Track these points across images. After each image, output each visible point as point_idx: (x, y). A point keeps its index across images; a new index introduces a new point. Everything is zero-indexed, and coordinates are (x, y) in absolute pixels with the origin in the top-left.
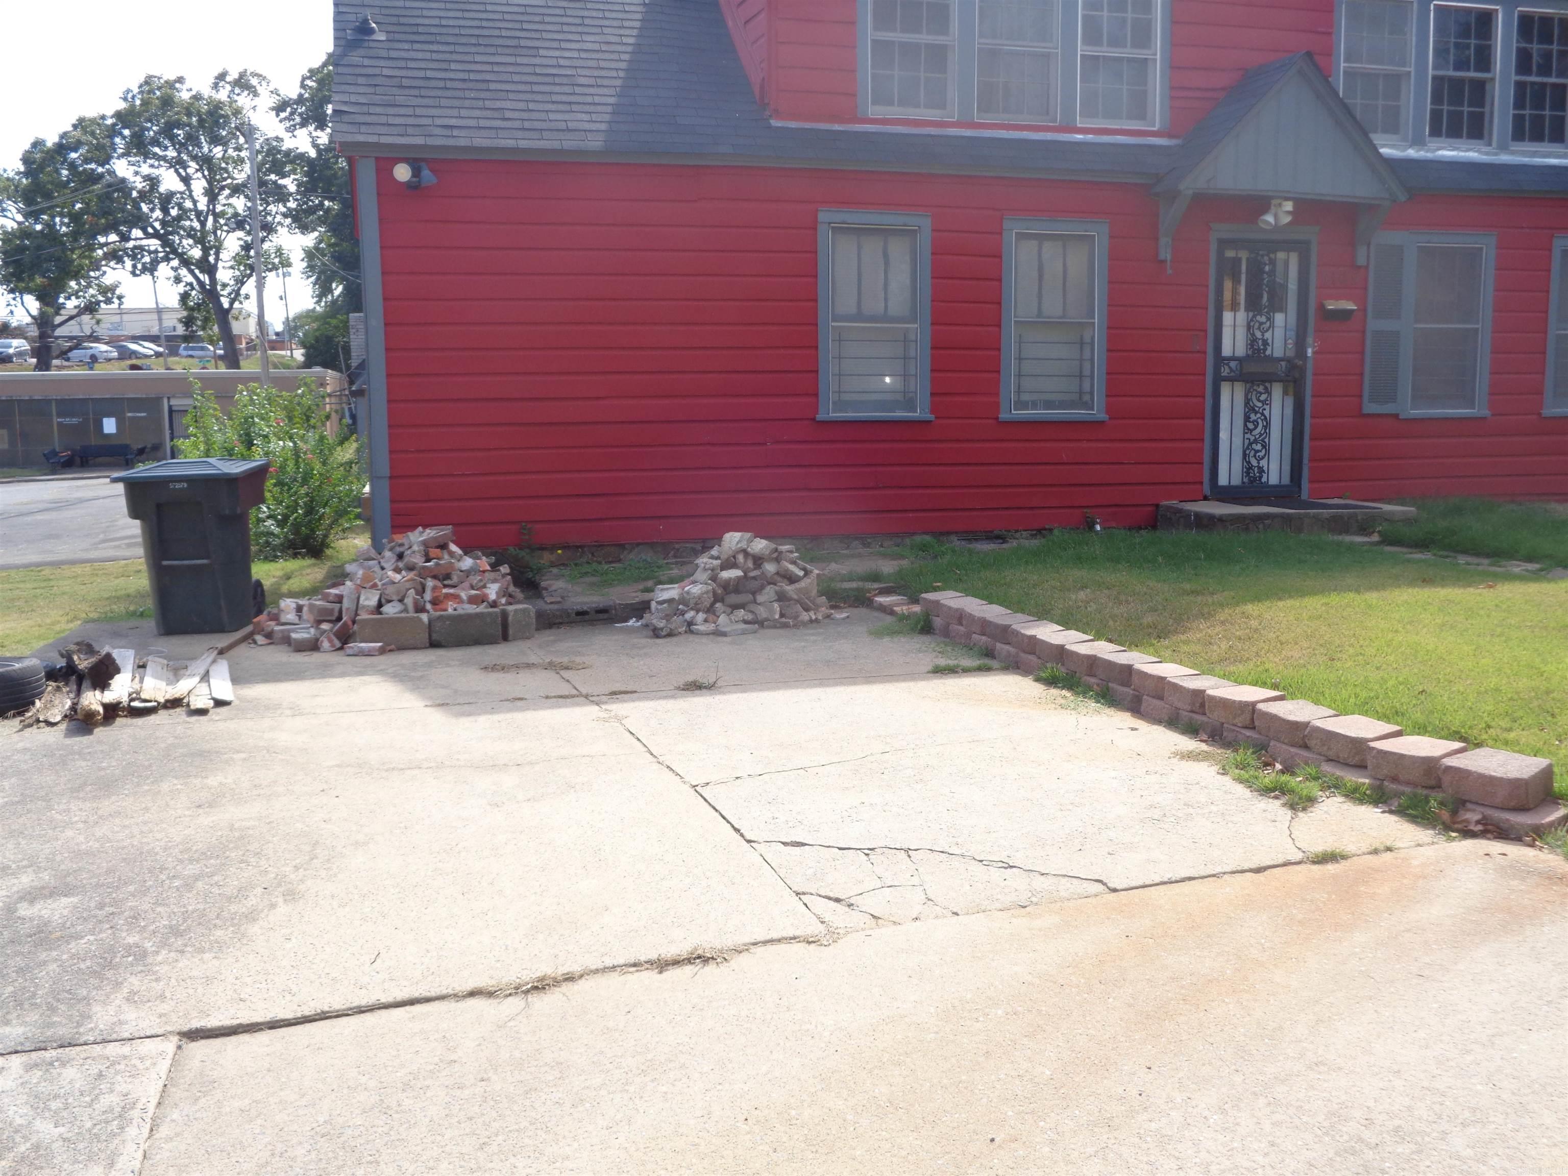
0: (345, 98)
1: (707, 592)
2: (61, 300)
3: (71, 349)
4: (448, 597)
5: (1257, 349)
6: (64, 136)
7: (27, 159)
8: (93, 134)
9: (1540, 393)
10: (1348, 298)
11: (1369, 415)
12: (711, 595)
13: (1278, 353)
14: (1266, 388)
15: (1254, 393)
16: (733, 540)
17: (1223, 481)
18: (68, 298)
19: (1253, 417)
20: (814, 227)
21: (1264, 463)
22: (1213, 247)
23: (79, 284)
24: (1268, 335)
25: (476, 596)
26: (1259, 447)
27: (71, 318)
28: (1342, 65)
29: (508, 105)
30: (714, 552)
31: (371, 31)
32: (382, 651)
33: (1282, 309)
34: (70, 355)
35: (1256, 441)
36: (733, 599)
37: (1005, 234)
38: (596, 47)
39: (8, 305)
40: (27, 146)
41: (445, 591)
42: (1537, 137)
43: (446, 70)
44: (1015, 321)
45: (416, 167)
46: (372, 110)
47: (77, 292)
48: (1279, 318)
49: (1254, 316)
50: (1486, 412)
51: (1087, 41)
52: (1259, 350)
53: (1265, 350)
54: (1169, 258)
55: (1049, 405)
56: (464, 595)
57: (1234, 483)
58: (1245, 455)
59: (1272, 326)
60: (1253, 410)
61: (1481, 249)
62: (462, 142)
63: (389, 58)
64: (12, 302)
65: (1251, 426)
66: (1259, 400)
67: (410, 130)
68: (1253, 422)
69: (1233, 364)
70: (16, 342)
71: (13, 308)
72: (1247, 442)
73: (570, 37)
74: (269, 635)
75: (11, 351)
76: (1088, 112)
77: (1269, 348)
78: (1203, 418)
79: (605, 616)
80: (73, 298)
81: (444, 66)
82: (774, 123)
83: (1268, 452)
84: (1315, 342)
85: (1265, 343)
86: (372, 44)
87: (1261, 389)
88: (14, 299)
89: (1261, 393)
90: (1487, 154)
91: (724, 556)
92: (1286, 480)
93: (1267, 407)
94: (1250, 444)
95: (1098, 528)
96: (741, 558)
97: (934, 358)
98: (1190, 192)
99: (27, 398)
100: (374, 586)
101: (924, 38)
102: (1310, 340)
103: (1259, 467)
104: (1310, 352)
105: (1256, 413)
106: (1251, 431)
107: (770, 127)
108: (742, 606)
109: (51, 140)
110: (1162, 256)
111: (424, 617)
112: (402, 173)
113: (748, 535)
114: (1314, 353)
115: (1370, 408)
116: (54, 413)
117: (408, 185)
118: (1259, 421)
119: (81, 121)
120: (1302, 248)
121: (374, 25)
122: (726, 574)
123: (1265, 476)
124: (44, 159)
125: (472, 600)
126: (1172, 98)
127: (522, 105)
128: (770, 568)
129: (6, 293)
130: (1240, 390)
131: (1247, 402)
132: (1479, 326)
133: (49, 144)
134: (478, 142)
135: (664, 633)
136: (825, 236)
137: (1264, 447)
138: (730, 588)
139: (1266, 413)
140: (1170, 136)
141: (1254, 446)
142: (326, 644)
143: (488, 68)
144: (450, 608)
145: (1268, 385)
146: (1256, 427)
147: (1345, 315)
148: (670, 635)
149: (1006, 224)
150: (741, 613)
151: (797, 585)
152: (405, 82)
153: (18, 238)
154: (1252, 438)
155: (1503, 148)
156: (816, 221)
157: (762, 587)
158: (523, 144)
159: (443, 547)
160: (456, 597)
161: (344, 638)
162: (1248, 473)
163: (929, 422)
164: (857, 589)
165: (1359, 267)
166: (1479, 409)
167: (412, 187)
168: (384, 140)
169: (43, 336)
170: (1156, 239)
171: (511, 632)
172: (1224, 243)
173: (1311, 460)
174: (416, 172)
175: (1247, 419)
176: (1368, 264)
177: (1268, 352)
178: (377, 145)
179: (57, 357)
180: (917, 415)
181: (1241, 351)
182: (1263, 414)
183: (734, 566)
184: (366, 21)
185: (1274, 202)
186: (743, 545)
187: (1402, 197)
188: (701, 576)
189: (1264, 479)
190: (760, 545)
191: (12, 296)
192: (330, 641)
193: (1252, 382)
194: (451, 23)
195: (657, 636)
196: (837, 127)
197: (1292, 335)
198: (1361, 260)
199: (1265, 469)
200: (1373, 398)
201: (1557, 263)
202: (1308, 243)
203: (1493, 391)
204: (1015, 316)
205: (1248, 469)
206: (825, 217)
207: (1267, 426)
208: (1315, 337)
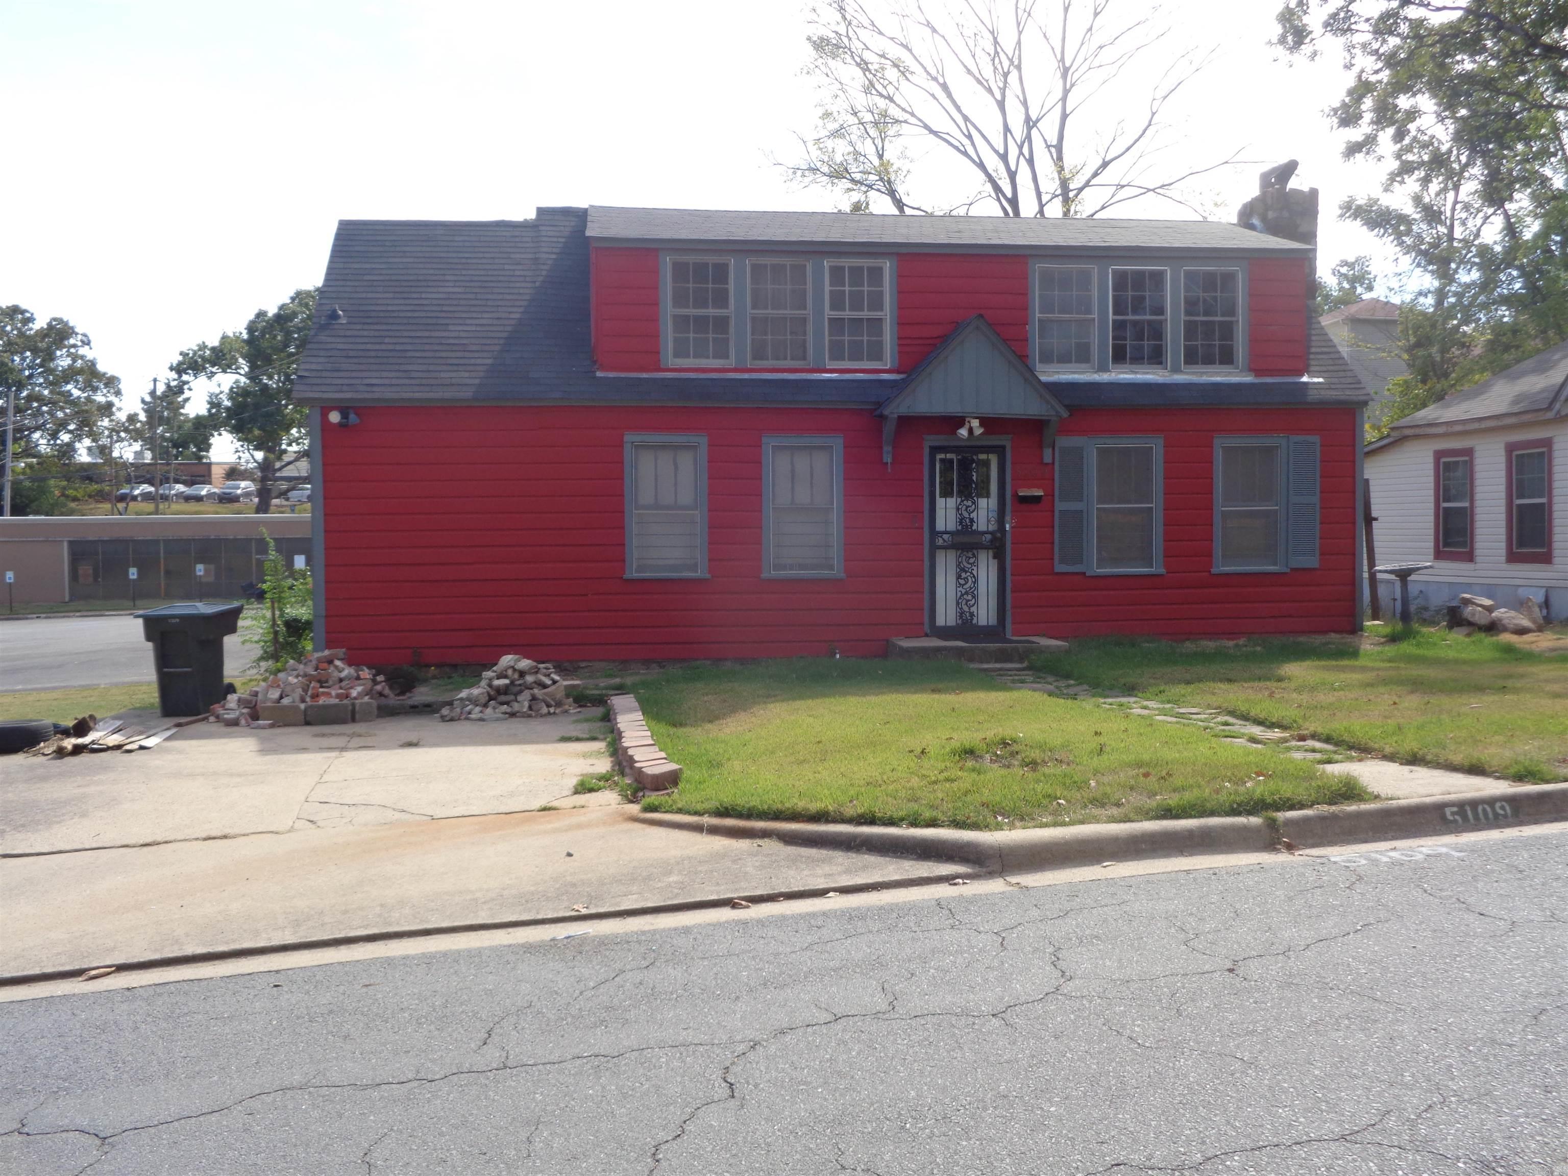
0: (308, 366)
1: (482, 694)
2: (284, 447)
3: (288, 490)
4: (324, 694)
5: (966, 526)
6: (282, 308)
7: (251, 328)
8: (307, 305)
9: (1210, 555)
10: (1038, 487)
11: (1057, 574)
12: (486, 695)
13: (982, 527)
14: (974, 554)
15: (964, 557)
16: (507, 660)
17: (940, 621)
18: (290, 445)
19: (963, 575)
20: (621, 445)
21: (974, 609)
22: (926, 451)
23: (299, 432)
24: (974, 515)
25: (342, 694)
26: (970, 597)
27: (289, 463)
28: (1037, 315)
29: (415, 367)
30: (495, 668)
31: (338, 317)
32: (272, 726)
33: (988, 496)
34: (290, 494)
35: (967, 593)
36: (503, 698)
37: (763, 446)
38: (490, 322)
39: (237, 452)
40: (252, 317)
41: (321, 690)
42: (1208, 360)
43: (380, 343)
44: (773, 508)
45: (344, 413)
46: (324, 374)
47: (298, 439)
48: (983, 502)
49: (962, 501)
50: (1162, 571)
51: (833, 307)
52: (967, 525)
53: (972, 526)
54: (889, 460)
55: (802, 567)
56: (333, 693)
57: (949, 624)
58: (958, 603)
59: (977, 508)
60: (963, 570)
61: (1152, 448)
62: (376, 396)
63: (345, 336)
64: (240, 449)
65: (962, 582)
66: (968, 563)
67: (345, 388)
68: (964, 579)
69: (946, 536)
70: (243, 484)
71: (241, 454)
72: (959, 594)
73: (474, 315)
74: (218, 717)
75: (239, 492)
76: (833, 358)
77: (975, 525)
78: (922, 576)
79: (429, 709)
80: (294, 444)
81: (378, 340)
82: (599, 374)
83: (977, 602)
84: (1012, 519)
85: (972, 521)
86: (336, 327)
87: (970, 554)
88: (242, 446)
89: (970, 558)
90: (1164, 376)
91: (499, 671)
92: (993, 621)
93: (975, 568)
94: (962, 595)
95: (838, 656)
96: (510, 672)
97: (710, 535)
98: (896, 416)
99: (231, 537)
100: (278, 686)
101: (711, 311)
102: (1008, 518)
103: (970, 613)
104: (1008, 527)
105: (966, 572)
106: (963, 585)
107: (595, 377)
108: (507, 703)
109: (272, 311)
110: (885, 461)
111: (302, 706)
112: (334, 417)
113: (517, 657)
114: (1012, 528)
115: (1059, 568)
116: (254, 550)
117: (340, 425)
118: (969, 578)
119: (298, 294)
120: (1000, 450)
121: (340, 313)
122: (497, 682)
123: (975, 619)
124: (265, 328)
125: (338, 696)
126: (899, 345)
127: (424, 368)
128: (530, 679)
129: (235, 440)
130: (952, 556)
131: (958, 564)
132: (1153, 505)
133: (270, 314)
134: (389, 395)
135: (447, 719)
136: (628, 452)
137: (974, 597)
138: (500, 691)
139: (975, 572)
140: (898, 372)
141: (965, 596)
142: (243, 722)
143: (410, 340)
144: (322, 701)
145: (975, 552)
146: (966, 583)
147: (1037, 499)
148: (452, 720)
149: (766, 440)
150: (505, 708)
151: (546, 690)
152: (351, 354)
153: (242, 396)
154: (963, 591)
155: (1176, 370)
156: (622, 442)
157: (521, 692)
158: (417, 395)
159: (330, 662)
160: (328, 694)
161: (255, 716)
162: (961, 617)
163: (706, 580)
164: (599, 695)
165: (1047, 464)
166: (1157, 568)
167: (343, 425)
168: (325, 396)
169: (264, 479)
170: (881, 448)
171: (357, 716)
172: (935, 450)
173: (1013, 607)
174: (345, 415)
175: (959, 577)
176: (1053, 463)
177: (974, 527)
178: (321, 399)
179: (276, 497)
180: (698, 574)
181: (952, 526)
182: (971, 573)
183: (506, 677)
184: (335, 311)
185: (967, 419)
186: (512, 664)
187: (1065, 414)
188: (483, 683)
189: (975, 621)
190: (525, 663)
191: (241, 443)
192: (246, 720)
193: (962, 550)
194: (394, 308)
195: (444, 721)
196: (645, 375)
197: (993, 515)
198: (1047, 458)
199: (975, 614)
200: (1063, 561)
201: (1219, 456)
202: (1004, 447)
203: (1168, 555)
204: (773, 504)
205: (961, 614)
206: (630, 438)
207: (976, 582)
208: (1012, 516)
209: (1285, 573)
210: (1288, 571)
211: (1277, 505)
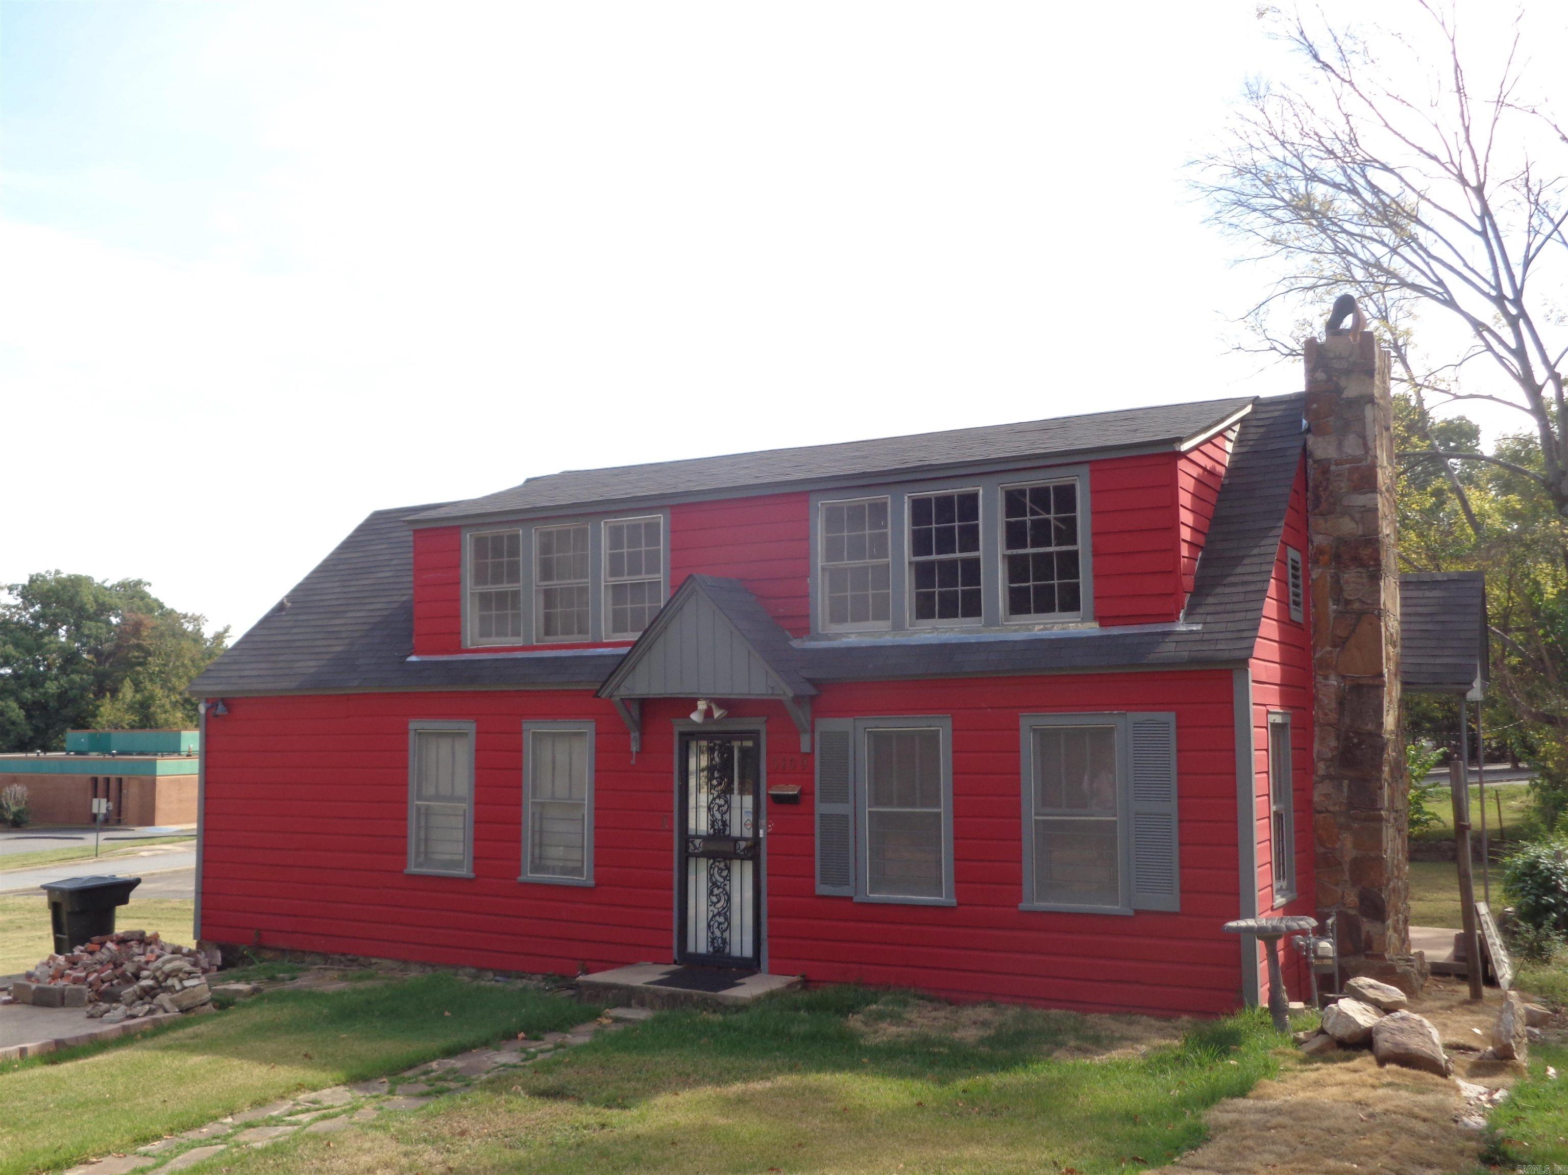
5: (718, 830)
9: (1018, 883)
10: (795, 783)
11: (821, 897)
13: (736, 832)
14: (726, 865)
15: (716, 869)
17: (691, 947)
19: (716, 891)
20: (407, 733)
21: (726, 935)
22: (676, 739)
24: (726, 817)
26: (721, 919)
35: (719, 914)
37: (525, 734)
42: (1045, 606)
44: (532, 803)
48: (737, 801)
49: (714, 799)
50: (953, 901)
53: (724, 830)
54: (637, 749)
55: (558, 870)
57: (700, 951)
58: (709, 926)
59: (730, 809)
60: (716, 885)
61: (938, 732)
62: (236, 687)
65: (714, 899)
66: (720, 876)
68: (716, 895)
69: (698, 841)
72: (711, 915)
77: (728, 829)
78: (672, 889)
82: (410, 658)
83: (729, 926)
84: (768, 823)
85: (725, 824)
87: (722, 865)
89: (722, 870)
92: (748, 951)
93: (728, 883)
94: (714, 916)
97: (476, 830)
102: (763, 821)
103: (722, 939)
104: (762, 833)
105: (719, 888)
106: (715, 904)
107: (405, 662)
110: (632, 750)
114: (767, 835)
115: (822, 889)
118: (722, 895)
120: (755, 737)
123: (728, 947)
130: (705, 866)
131: (710, 876)
132: (941, 810)
134: (244, 687)
136: (410, 740)
137: (726, 919)
139: (728, 889)
141: (717, 918)
145: (728, 863)
146: (719, 901)
147: (792, 800)
149: (525, 726)
154: (716, 911)
155: (994, 623)
156: (408, 729)
158: (262, 686)
162: (713, 943)
163: (471, 879)
165: (807, 754)
166: (945, 897)
168: (207, 688)
173: (770, 937)
175: (711, 893)
176: (813, 752)
177: (727, 832)
180: (463, 873)
181: (704, 830)
182: (724, 889)
189: (727, 950)
193: (714, 859)
197: (749, 818)
198: (805, 747)
199: (728, 940)
200: (824, 881)
201: (1028, 743)
202: (757, 732)
203: (960, 879)
204: (534, 796)
205: (713, 939)
206: (414, 725)
207: (729, 900)
208: (768, 820)
209: (1127, 917)
210: (1131, 913)
211: (1115, 815)
